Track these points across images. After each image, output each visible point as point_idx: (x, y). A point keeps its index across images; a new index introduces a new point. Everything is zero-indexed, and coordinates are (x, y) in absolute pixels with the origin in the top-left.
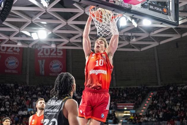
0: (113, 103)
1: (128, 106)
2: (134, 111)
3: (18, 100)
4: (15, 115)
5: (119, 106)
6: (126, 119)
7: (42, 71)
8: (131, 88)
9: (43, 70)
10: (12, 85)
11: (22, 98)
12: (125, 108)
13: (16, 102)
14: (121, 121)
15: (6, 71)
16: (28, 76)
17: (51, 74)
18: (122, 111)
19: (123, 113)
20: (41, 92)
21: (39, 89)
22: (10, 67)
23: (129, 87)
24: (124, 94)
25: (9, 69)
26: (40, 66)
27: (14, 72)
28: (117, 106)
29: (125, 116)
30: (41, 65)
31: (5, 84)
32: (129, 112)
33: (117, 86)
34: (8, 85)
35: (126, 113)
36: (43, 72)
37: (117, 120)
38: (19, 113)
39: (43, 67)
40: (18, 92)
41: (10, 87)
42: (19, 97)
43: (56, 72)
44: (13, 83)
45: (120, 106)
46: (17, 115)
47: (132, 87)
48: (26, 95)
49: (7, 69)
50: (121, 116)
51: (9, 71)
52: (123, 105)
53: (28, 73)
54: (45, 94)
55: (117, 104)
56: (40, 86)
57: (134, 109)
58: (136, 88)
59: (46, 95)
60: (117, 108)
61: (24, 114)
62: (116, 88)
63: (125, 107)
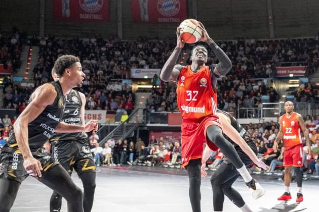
0: (270, 66)
1: (295, 72)
2: (306, 80)
3: (105, 66)
4: (102, 92)
5: (279, 72)
6: (292, 94)
7: (145, 14)
8: (300, 40)
9: (147, 12)
10: (93, 40)
11: (112, 63)
12: (291, 75)
13: (102, 70)
14: (284, 96)
15: (82, 16)
16: (120, 25)
17: (160, 20)
18: (285, 79)
19: (287, 83)
20: (145, 52)
21: (140, 46)
22: (89, 10)
23: (297, 38)
24: (288, 50)
25: (88, 13)
26: (141, 7)
27: (96, 17)
28: (276, 72)
29: (290, 88)
30: (142, 4)
31: (81, 39)
32: (298, 80)
33: (275, 37)
34: (85, 40)
35: (293, 84)
36: (147, 17)
37: (277, 96)
38: (107, 88)
39: (146, 7)
40: (103, 52)
41: (91, 44)
42: (107, 62)
43: (170, 15)
44: (96, 38)
45: (282, 72)
46: (105, 92)
47: (302, 38)
48: (118, 57)
49: (84, 12)
50: (284, 89)
51: (87, 17)
52: (287, 69)
53: (120, 19)
54: (151, 55)
55: (277, 67)
56: (142, 41)
57: (306, 75)
58: (310, 39)
59: (153, 56)
60: (276, 74)
61: (116, 90)
62: (274, 40)
63: (291, 73)
